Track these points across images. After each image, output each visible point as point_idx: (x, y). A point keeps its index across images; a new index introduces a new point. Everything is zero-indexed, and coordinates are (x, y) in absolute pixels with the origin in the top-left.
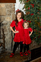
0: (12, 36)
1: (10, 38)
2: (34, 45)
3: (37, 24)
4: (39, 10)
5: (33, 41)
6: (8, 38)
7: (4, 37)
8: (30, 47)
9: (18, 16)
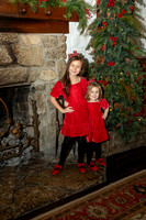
0: (58, 120)
1: (52, 125)
2: (114, 145)
3: (124, 90)
4: (129, 52)
5: (113, 135)
6: (47, 124)
7: (36, 123)
8: (103, 149)
9: (71, 68)
